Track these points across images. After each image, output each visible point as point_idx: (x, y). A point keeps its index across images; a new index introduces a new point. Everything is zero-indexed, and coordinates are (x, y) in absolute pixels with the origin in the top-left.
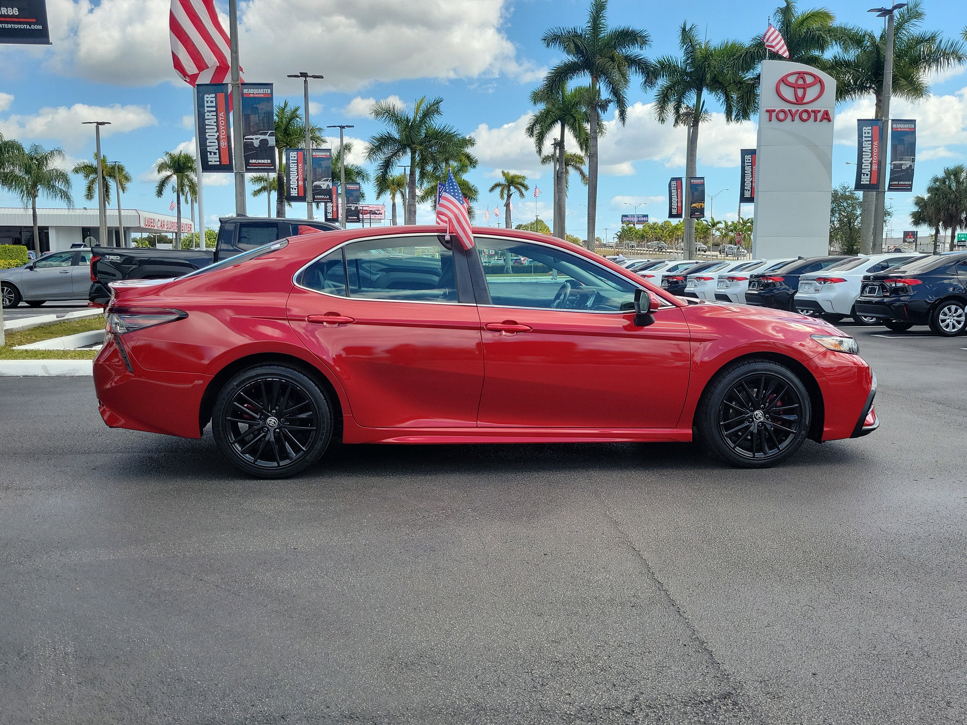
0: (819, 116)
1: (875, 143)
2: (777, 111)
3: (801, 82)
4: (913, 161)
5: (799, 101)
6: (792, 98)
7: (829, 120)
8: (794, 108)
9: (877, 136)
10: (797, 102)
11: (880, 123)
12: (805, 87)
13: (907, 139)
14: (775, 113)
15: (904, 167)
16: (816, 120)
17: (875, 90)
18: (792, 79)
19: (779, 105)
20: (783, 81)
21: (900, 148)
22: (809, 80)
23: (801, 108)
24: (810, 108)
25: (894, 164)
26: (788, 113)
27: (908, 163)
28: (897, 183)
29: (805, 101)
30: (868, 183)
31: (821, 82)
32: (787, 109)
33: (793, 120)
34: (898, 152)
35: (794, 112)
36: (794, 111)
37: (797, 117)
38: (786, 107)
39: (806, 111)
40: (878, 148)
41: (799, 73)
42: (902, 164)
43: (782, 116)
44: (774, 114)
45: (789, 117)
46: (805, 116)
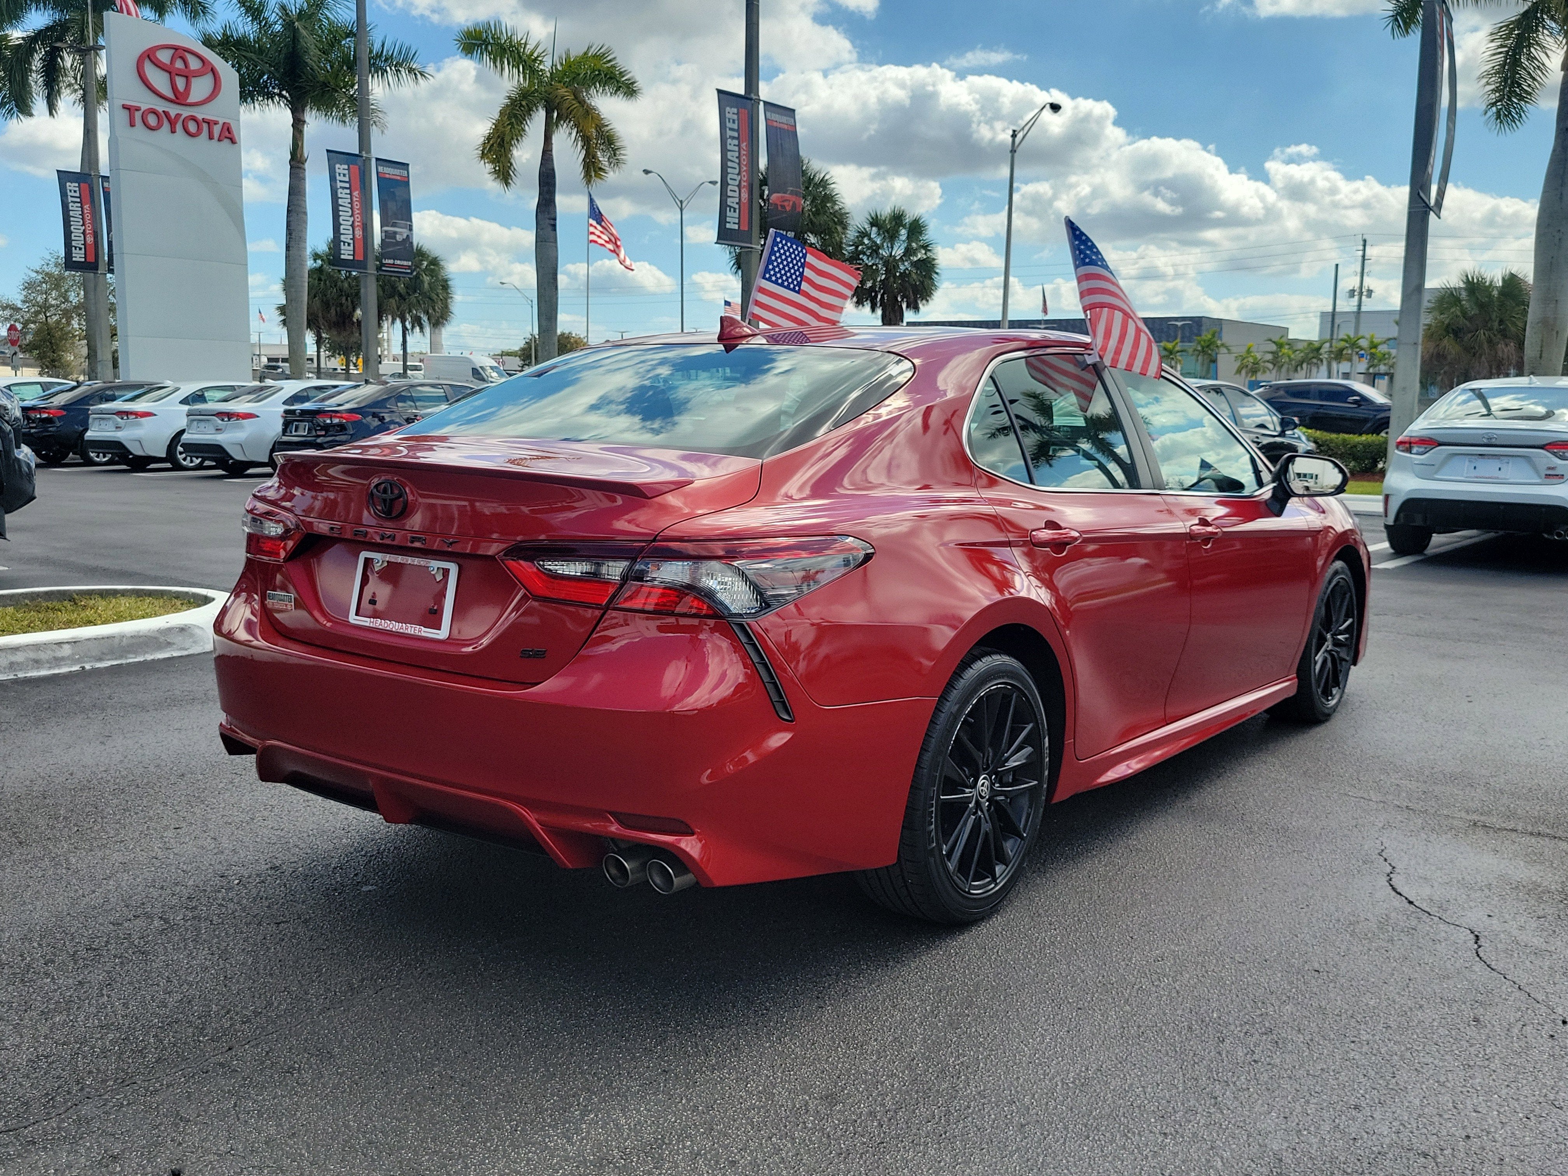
0: (217, 130)
1: (356, 193)
2: (143, 109)
3: (179, 64)
4: (411, 229)
5: (179, 98)
6: (167, 92)
7: (233, 141)
8: (173, 110)
9: (357, 183)
10: (177, 98)
11: (360, 161)
12: (188, 76)
13: (399, 192)
14: (141, 112)
15: (399, 238)
16: (211, 137)
17: (287, 101)
18: (164, 57)
19: (147, 101)
20: (148, 56)
21: (392, 206)
22: (194, 64)
23: (186, 112)
24: (200, 113)
25: (386, 232)
26: (163, 114)
27: (405, 232)
28: (391, 261)
29: (189, 101)
30: (351, 258)
31: (213, 71)
32: (160, 109)
33: (173, 131)
34: (390, 214)
35: (173, 117)
36: (173, 114)
37: (179, 127)
38: (161, 106)
39: (193, 118)
40: (361, 202)
41: (176, 48)
42: (395, 233)
43: (152, 120)
44: (138, 115)
45: (166, 125)
46: (192, 127)
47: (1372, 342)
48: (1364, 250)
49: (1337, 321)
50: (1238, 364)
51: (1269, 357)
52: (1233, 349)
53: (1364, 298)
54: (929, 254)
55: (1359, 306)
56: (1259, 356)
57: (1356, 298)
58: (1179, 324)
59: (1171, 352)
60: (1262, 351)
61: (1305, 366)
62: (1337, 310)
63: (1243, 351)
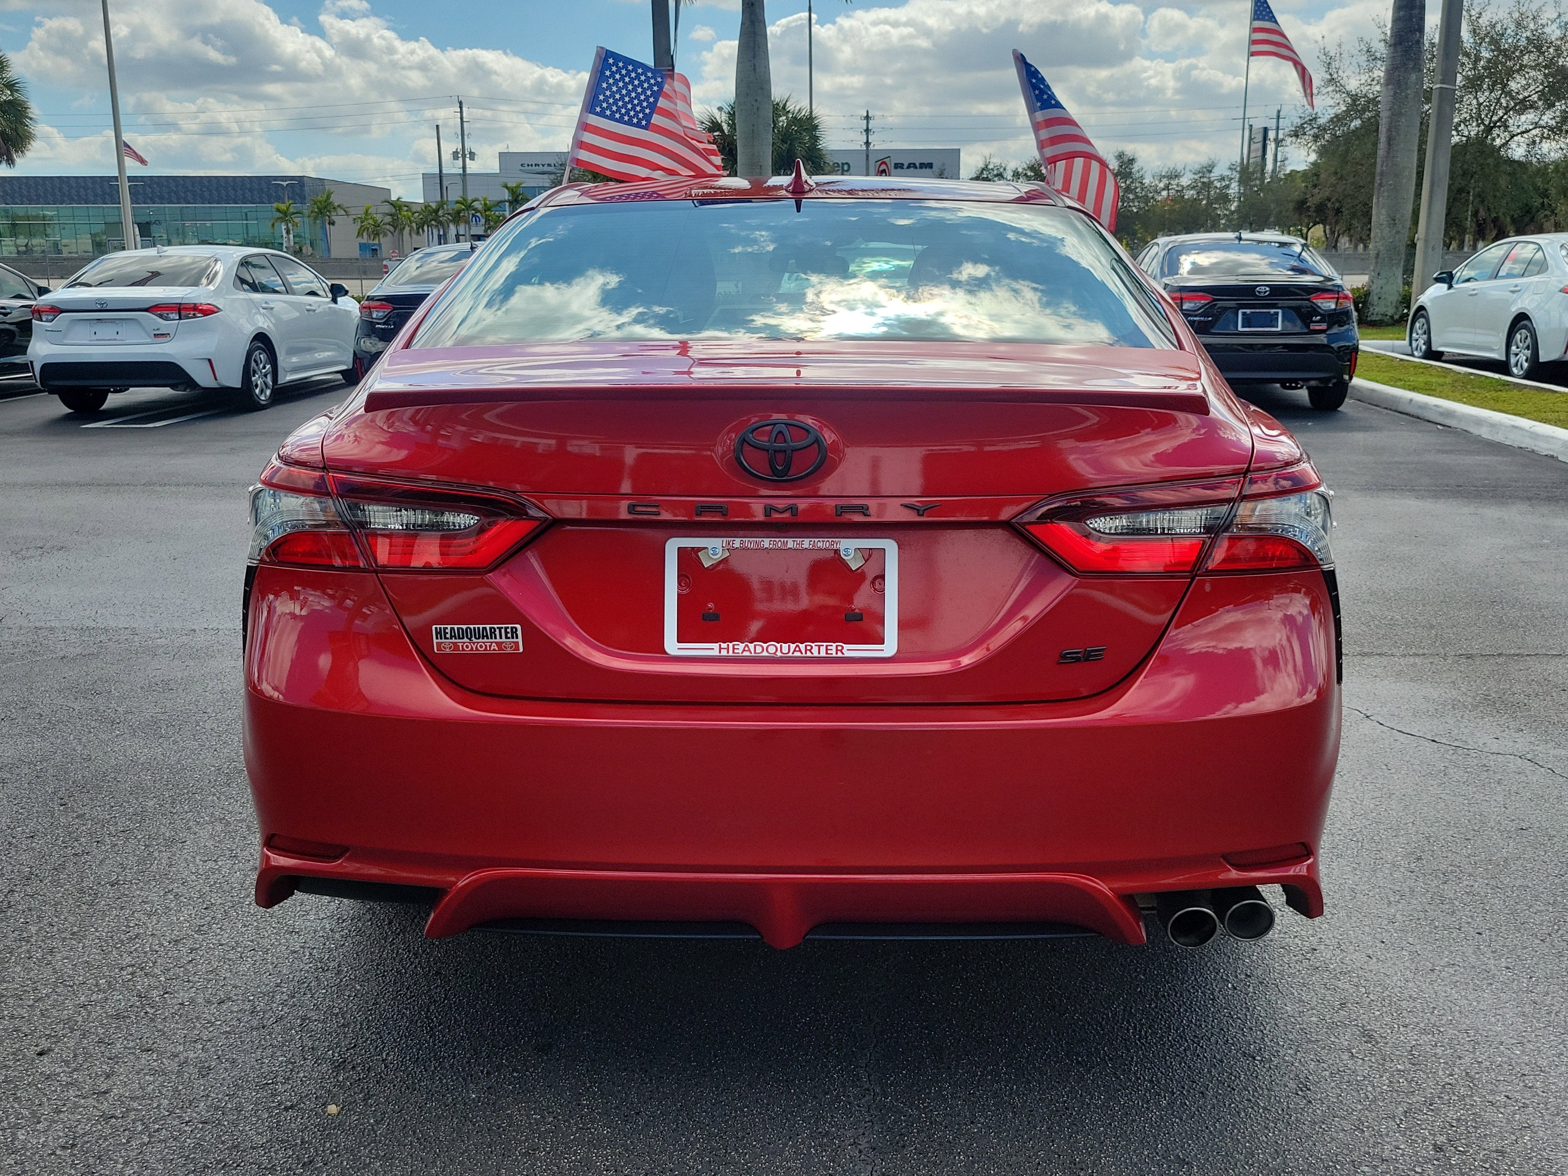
47: (485, 204)
48: (461, 112)
49: (445, 184)
50: (358, 225)
51: (388, 219)
52: (351, 211)
53: (467, 160)
54: (16, 95)
55: (464, 168)
56: (379, 218)
57: (461, 159)
58: (285, 184)
59: (285, 213)
60: (381, 213)
61: (426, 228)
62: (444, 172)
63: (361, 212)
